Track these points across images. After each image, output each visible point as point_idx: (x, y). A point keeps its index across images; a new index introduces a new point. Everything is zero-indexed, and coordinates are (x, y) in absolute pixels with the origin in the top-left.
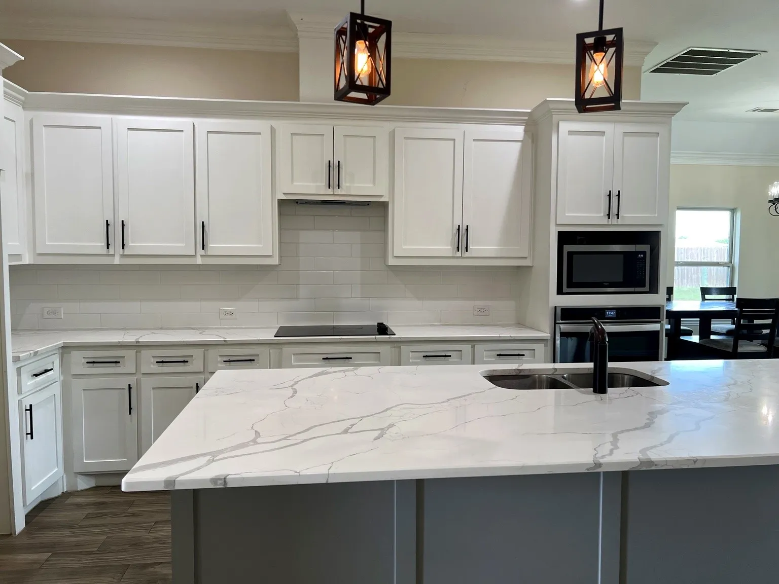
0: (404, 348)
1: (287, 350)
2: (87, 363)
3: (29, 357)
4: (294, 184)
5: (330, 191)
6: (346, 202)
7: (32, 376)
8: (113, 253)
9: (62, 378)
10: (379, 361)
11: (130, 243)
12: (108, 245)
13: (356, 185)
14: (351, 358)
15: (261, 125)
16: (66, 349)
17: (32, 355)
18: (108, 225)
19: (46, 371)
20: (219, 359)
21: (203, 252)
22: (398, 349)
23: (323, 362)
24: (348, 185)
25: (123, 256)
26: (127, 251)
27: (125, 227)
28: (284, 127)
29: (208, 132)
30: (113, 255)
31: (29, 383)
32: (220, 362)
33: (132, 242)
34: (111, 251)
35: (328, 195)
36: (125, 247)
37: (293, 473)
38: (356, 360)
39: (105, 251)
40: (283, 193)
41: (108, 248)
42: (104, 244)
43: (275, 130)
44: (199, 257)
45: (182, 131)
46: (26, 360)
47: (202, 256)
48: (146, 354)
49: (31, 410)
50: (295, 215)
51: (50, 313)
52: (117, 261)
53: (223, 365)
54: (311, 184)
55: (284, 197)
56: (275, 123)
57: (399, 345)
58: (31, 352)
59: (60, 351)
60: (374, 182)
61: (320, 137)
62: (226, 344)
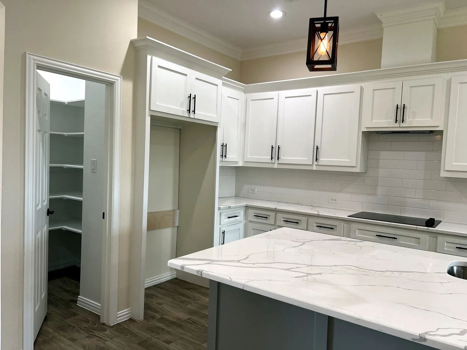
0: (440, 238)
1: (354, 226)
2: (254, 216)
3: (226, 209)
4: (374, 121)
5: (397, 125)
6: (410, 132)
7: (227, 218)
8: (274, 162)
9: (245, 222)
10: (419, 244)
11: (281, 157)
12: (272, 158)
13: (417, 120)
14: (396, 238)
15: (355, 87)
16: (247, 207)
17: (227, 208)
18: (272, 148)
19: (236, 216)
20: (315, 224)
21: (315, 163)
22: (436, 238)
23: (377, 238)
24: (410, 120)
25: (278, 164)
26: (280, 162)
27: (280, 149)
28: (368, 86)
29: (324, 95)
30: (274, 163)
31: (225, 220)
32: (315, 226)
33: (283, 157)
34: (273, 162)
35: (396, 127)
36: (279, 159)
37: (228, 278)
38: (401, 240)
39: (270, 161)
40: (366, 128)
41: (272, 159)
42: (271, 157)
43: (363, 88)
44: (314, 166)
45: (311, 95)
46: (224, 209)
47: (316, 165)
48: (279, 215)
49: (224, 233)
50: (379, 141)
51: (251, 190)
52: (276, 166)
53: (315, 228)
54: (386, 121)
55: (366, 130)
56: (363, 84)
57: (436, 235)
58: (227, 206)
59: (245, 208)
60: (432, 117)
61: (392, 90)
62: (318, 216)
